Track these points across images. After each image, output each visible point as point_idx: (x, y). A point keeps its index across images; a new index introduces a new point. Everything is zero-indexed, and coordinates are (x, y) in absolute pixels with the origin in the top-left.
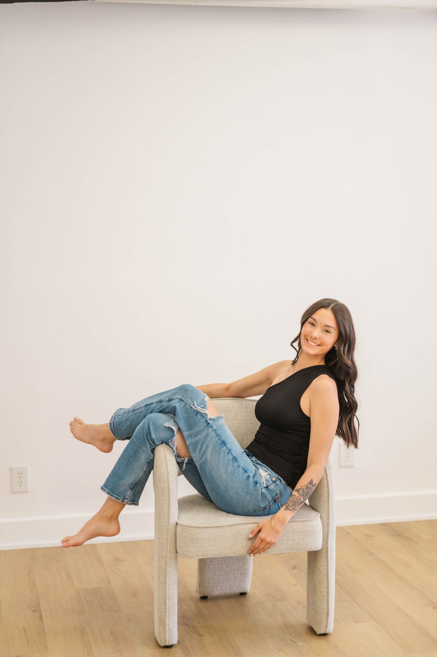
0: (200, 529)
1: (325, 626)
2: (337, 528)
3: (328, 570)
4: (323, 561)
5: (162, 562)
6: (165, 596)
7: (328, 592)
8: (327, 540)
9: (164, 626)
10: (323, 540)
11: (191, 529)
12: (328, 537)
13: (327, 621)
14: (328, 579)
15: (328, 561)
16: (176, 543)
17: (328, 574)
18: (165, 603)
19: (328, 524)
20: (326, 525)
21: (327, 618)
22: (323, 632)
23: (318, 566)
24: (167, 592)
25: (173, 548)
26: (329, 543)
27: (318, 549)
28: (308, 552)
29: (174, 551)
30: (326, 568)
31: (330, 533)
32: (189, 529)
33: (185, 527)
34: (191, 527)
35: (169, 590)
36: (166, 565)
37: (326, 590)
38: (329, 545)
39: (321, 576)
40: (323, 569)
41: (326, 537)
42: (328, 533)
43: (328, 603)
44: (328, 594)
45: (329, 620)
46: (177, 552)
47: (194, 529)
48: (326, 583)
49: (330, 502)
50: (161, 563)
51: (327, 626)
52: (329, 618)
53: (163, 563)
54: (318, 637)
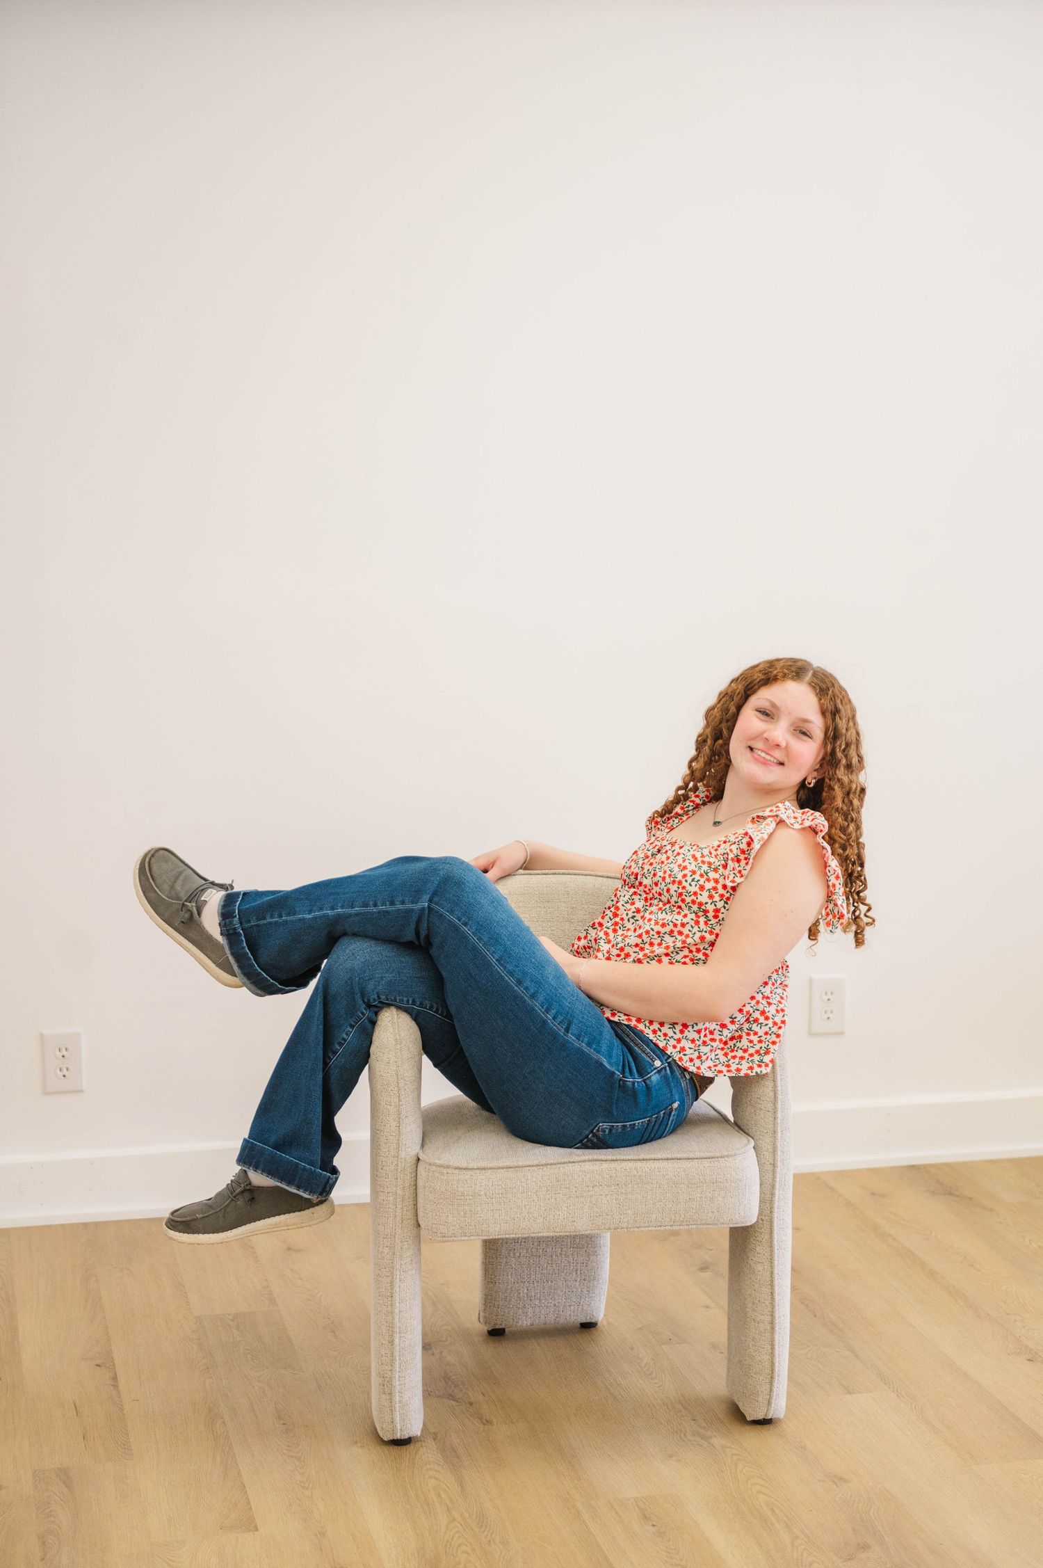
0: (469, 1173)
1: (766, 1402)
2: (795, 1176)
3: (772, 1273)
4: (761, 1250)
5: (383, 1248)
6: (391, 1327)
7: (772, 1323)
8: (771, 1202)
9: (390, 1394)
10: (762, 1201)
11: (449, 1171)
12: (773, 1194)
13: (771, 1390)
14: (772, 1294)
15: (772, 1251)
16: (416, 1205)
17: (772, 1281)
18: (392, 1342)
19: (774, 1165)
20: (769, 1167)
21: (771, 1384)
22: (760, 1416)
23: (752, 1263)
24: (397, 1317)
25: (410, 1215)
26: (776, 1210)
27: (749, 1224)
28: (731, 1229)
29: (413, 1222)
30: (767, 1266)
31: (777, 1186)
32: (445, 1171)
33: (434, 1168)
34: (448, 1167)
35: (400, 1311)
36: (394, 1254)
37: (768, 1318)
38: (776, 1215)
39: (756, 1286)
40: (761, 1269)
41: (768, 1196)
42: (773, 1187)
43: (773, 1348)
44: (773, 1328)
45: (775, 1389)
46: (419, 1225)
47: (456, 1171)
48: (767, 1303)
49: (779, 1115)
50: (381, 1249)
51: (769, 1403)
52: (775, 1385)
53: (386, 1250)
54: (748, 1428)
